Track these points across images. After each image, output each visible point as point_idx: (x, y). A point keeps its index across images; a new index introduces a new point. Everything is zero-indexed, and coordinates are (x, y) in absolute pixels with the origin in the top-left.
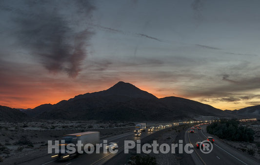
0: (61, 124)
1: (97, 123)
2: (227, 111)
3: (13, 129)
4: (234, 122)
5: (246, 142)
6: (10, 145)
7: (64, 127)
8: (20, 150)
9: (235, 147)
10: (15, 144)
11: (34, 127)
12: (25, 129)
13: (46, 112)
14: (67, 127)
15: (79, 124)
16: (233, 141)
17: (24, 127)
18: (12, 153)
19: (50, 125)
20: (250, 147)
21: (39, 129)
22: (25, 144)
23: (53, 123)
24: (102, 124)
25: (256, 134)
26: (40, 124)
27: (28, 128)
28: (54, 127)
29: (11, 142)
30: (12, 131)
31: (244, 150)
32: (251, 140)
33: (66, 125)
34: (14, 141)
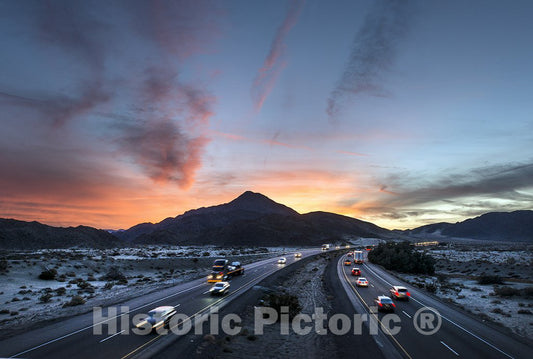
0: (165, 251)
1: (216, 249)
2: (396, 231)
3: (99, 258)
4: (407, 246)
5: (424, 274)
6: (94, 280)
7: (169, 255)
8: (108, 287)
9: (408, 282)
10: (101, 280)
11: (128, 255)
12: (116, 258)
13: (145, 234)
14: (174, 254)
15: (190, 250)
16: (405, 273)
17: (114, 255)
18: (97, 292)
19: (151, 252)
20: (429, 281)
21: (135, 258)
22: (115, 279)
23: (154, 250)
24: (223, 250)
25: (438, 264)
26: (137, 250)
27: (119, 257)
28: (155, 255)
29: (97, 276)
30: (97, 261)
31: (421, 286)
32: (431, 272)
33: (172, 251)
34: (100, 276)
